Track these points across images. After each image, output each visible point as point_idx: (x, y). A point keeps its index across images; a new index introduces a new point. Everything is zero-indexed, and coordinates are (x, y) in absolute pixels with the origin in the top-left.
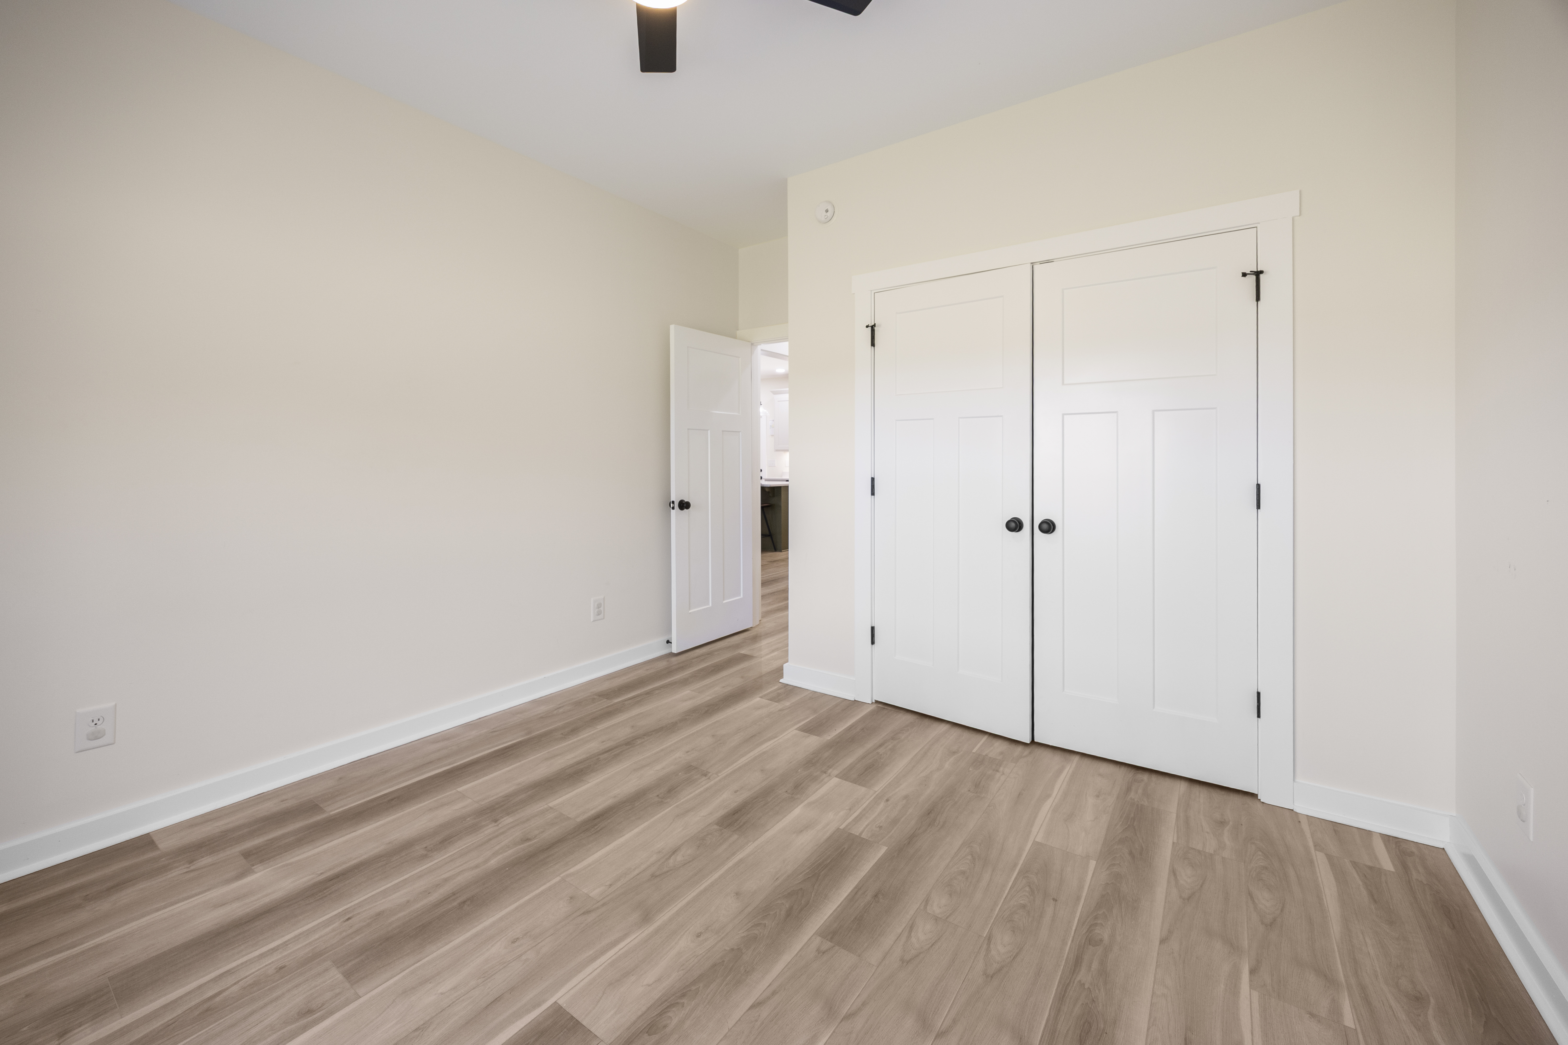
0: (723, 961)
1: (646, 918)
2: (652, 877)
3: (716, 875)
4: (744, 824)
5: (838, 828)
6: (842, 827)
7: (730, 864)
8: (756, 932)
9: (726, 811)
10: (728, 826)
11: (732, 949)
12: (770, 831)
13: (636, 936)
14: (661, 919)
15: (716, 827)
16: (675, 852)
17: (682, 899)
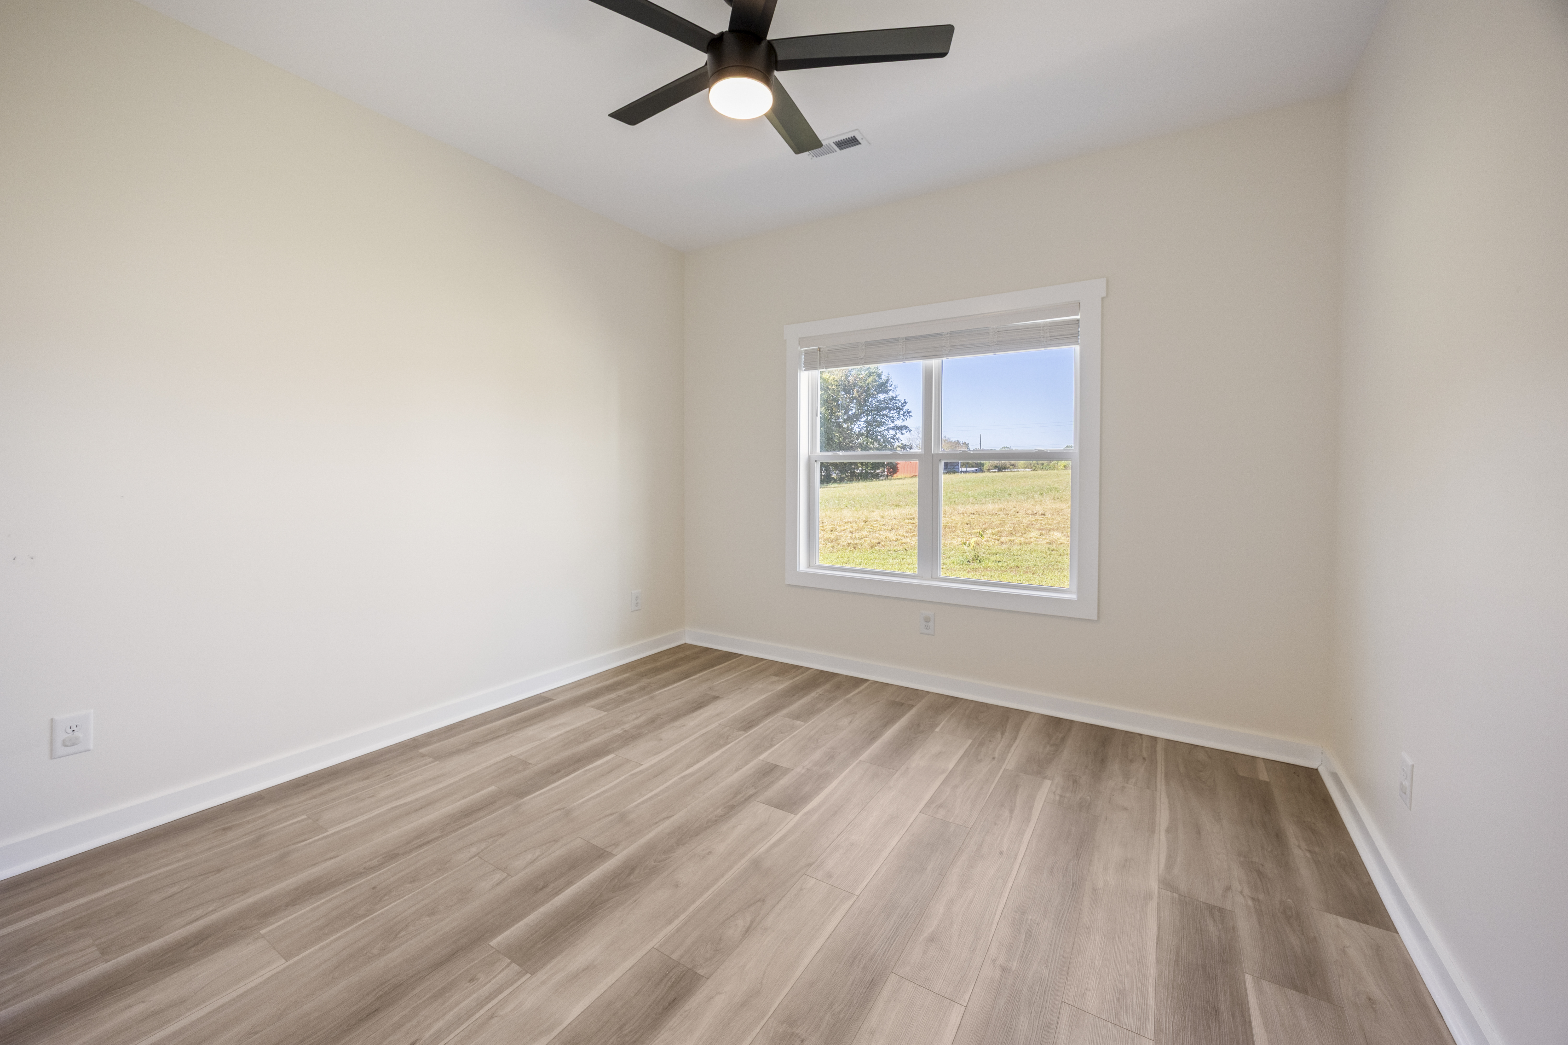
0: (690, 838)
1: (756, 864)
2: (764, 899)
3: (698, 903)
4: (662, 980)
5: (532, 975)
6: (528, 975)
7: (682, 917)
8: (663, 856)
9: (687, 1007)
10: (684, 975)
11: (683, 845)
12: (629, 968)
13: (759, 851)
14: (743, 864)
15: (701, 972)
16: (747, 931)
17: (728, 879)
